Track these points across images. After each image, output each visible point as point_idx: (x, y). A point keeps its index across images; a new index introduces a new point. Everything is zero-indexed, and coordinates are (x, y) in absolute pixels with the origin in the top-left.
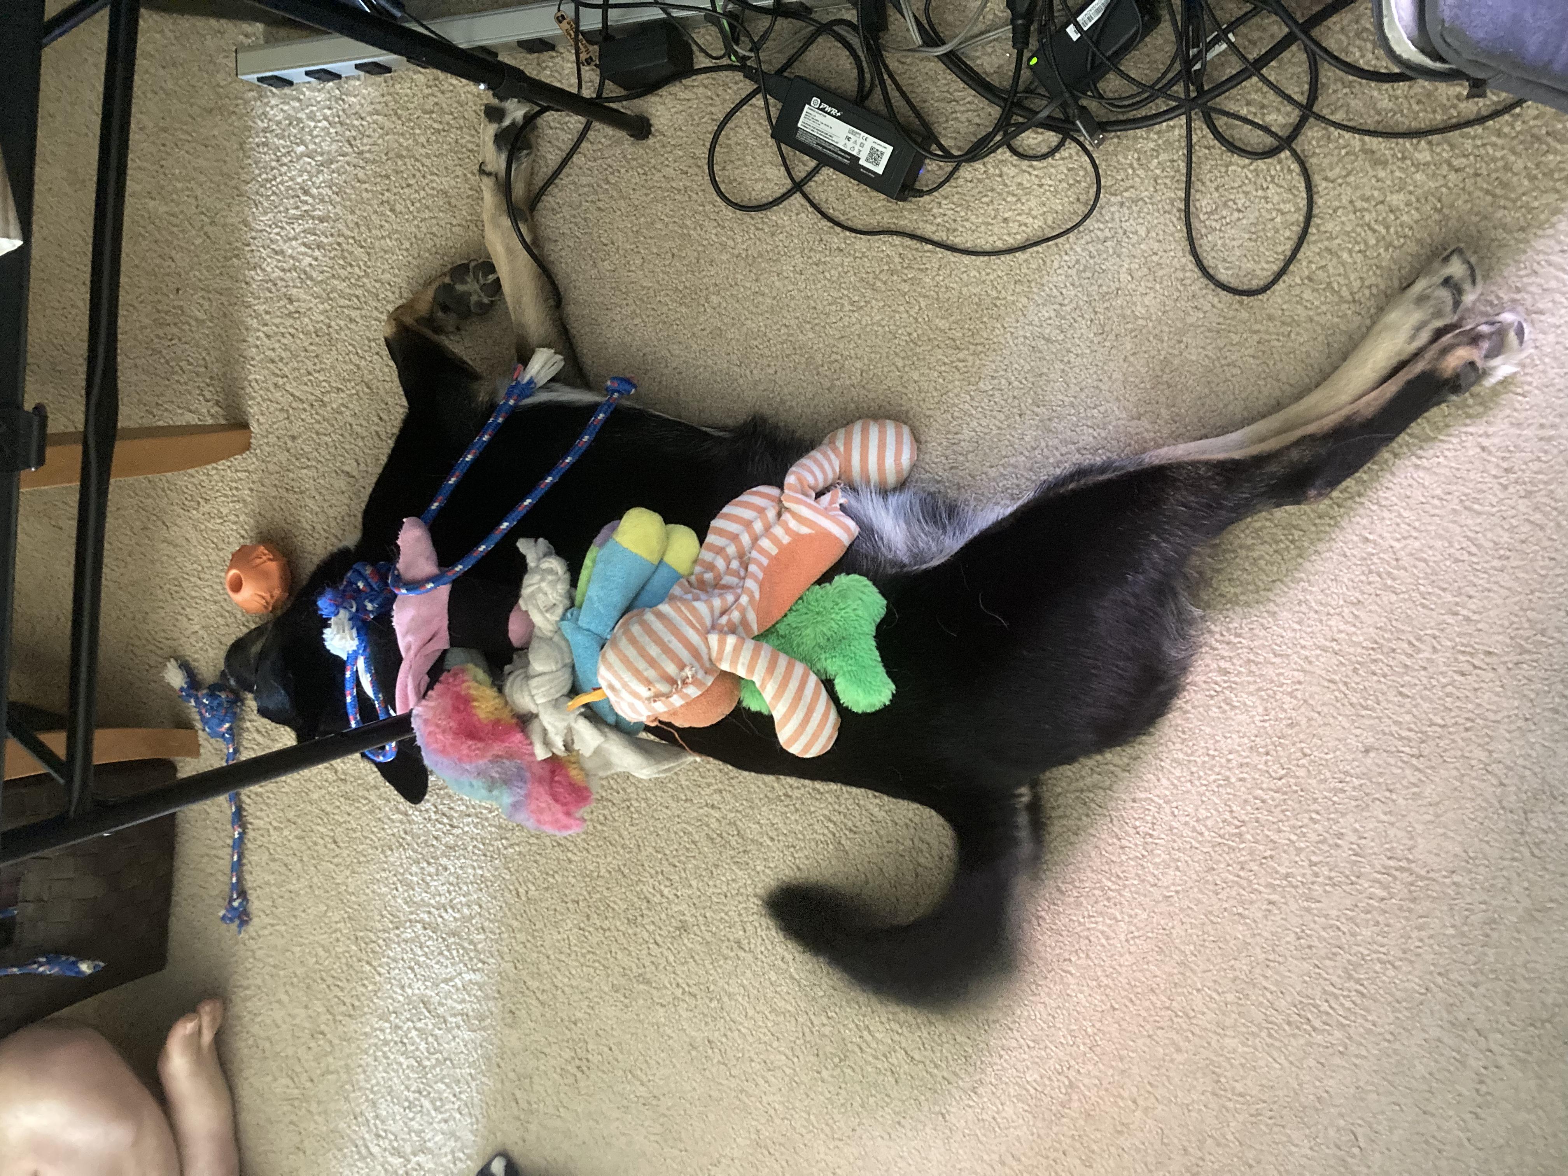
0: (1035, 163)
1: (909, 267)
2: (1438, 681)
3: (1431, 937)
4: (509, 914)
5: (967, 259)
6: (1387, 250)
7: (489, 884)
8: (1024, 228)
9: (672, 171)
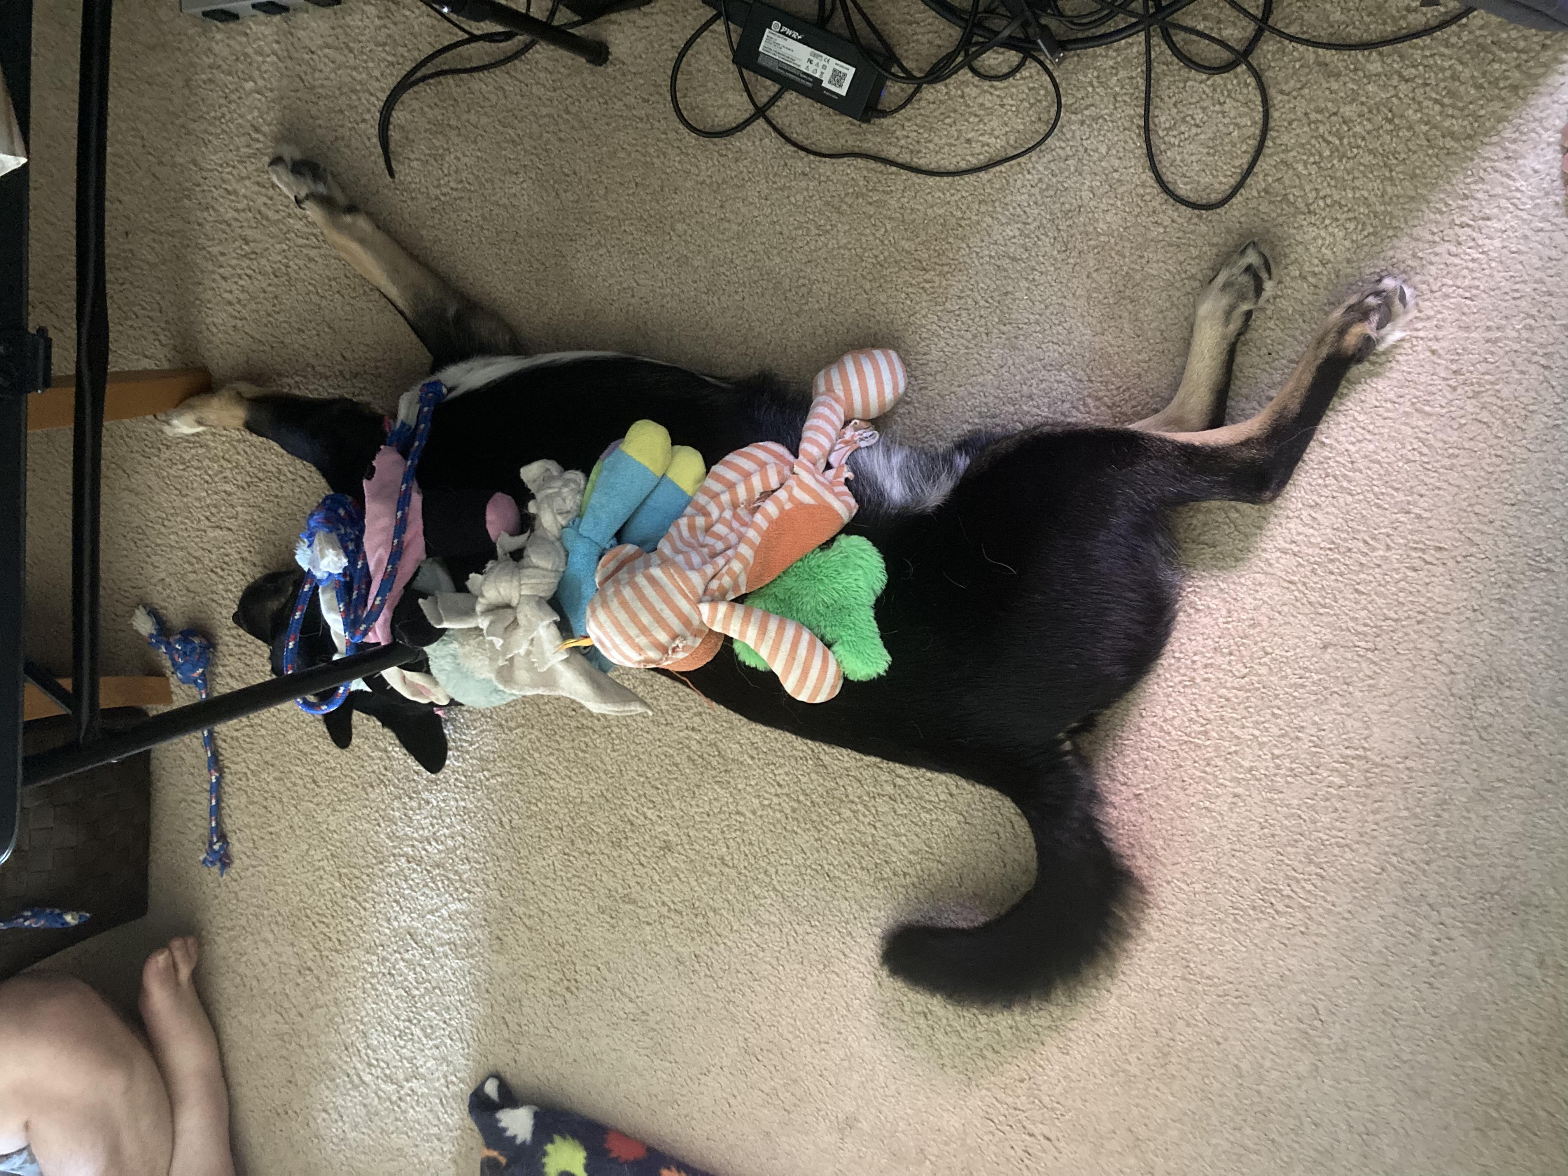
0: (996, 83)
1: (874, 189)
2: (1391, 577)
3: (1386, 820)
4: (493, 843)
5: (931, 181)
6: (1340, 160)
7: (472, 815)
8: (986, 148)
9: (633, 100)
